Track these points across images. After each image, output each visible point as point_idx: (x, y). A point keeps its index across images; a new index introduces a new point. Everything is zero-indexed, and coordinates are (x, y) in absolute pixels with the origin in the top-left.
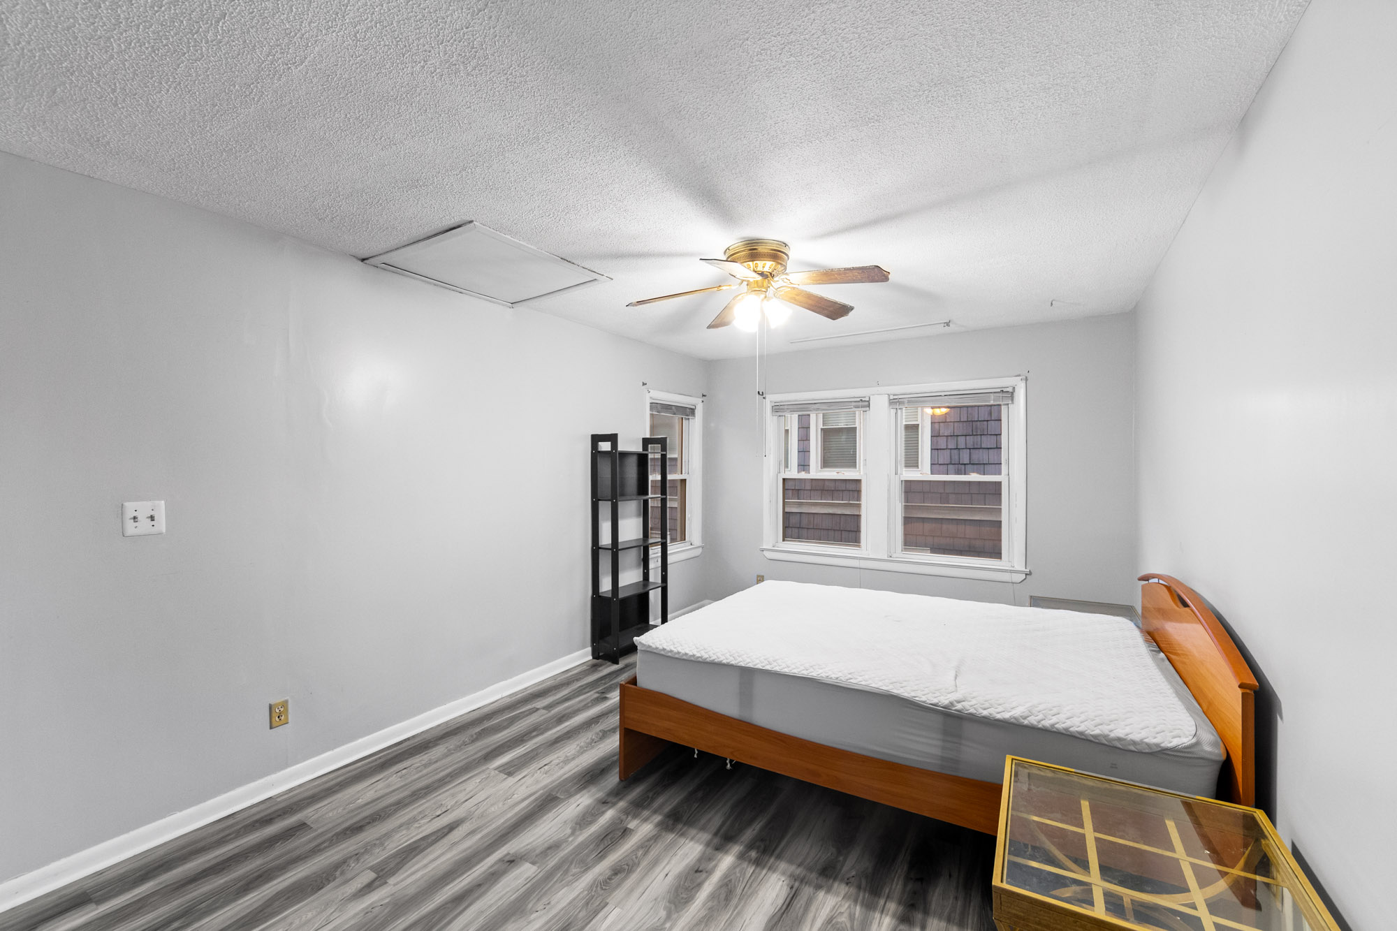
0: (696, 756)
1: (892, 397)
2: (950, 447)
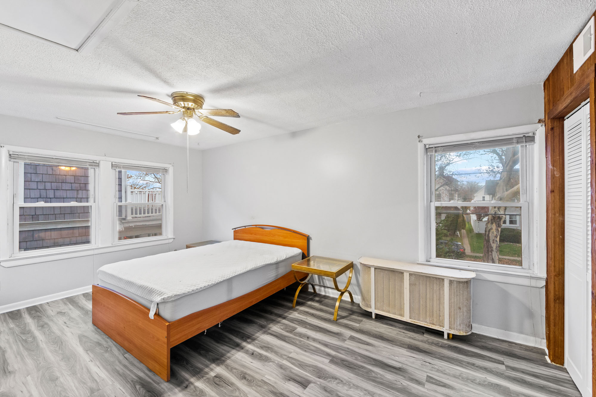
1: (113, 163)
2: (39, 188)
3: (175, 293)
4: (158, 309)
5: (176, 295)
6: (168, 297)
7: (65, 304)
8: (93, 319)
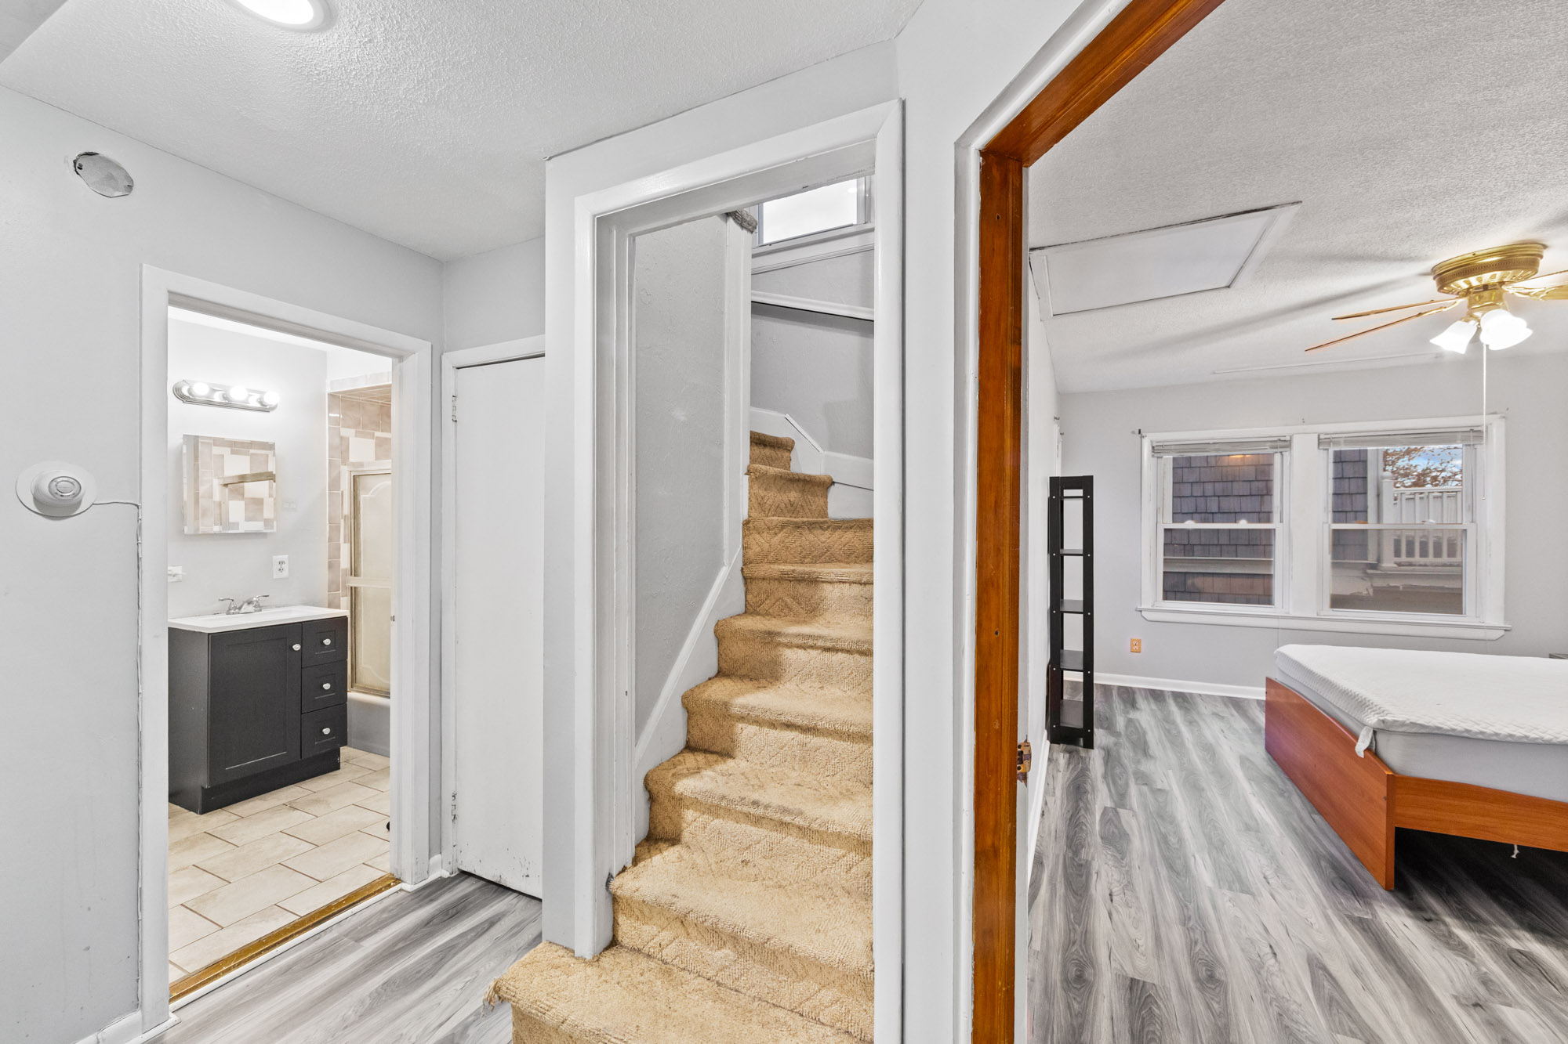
0: (1514, 856)
1: (1322, 437)
2: (1195, 494)
3: (1413, 719)
4: (1374, 742)
5: (1414, 724)
6: (1395, 721)
7: (1225, 705)
8: (1266, 742)
